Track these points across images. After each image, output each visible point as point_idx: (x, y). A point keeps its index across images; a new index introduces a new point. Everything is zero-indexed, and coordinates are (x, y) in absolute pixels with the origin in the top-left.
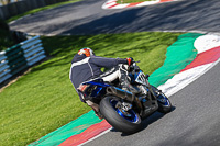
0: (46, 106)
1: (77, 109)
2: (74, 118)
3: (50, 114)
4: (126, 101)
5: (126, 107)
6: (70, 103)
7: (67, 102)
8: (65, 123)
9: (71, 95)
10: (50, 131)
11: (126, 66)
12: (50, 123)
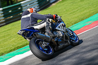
0: (74, 12)
1: (88, 14)
2: (87, 18)
3: (76, 16)
4: (45, 41)
5: (44, 45)
6: (85, 11)
7: (84, 10)
8: (82, 20)
9: (86, 8)
10: (76, 23)
11: (50, 20)
12: (76, 19)
